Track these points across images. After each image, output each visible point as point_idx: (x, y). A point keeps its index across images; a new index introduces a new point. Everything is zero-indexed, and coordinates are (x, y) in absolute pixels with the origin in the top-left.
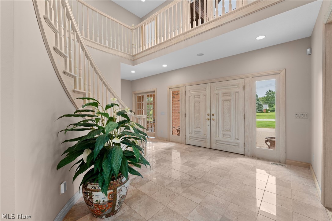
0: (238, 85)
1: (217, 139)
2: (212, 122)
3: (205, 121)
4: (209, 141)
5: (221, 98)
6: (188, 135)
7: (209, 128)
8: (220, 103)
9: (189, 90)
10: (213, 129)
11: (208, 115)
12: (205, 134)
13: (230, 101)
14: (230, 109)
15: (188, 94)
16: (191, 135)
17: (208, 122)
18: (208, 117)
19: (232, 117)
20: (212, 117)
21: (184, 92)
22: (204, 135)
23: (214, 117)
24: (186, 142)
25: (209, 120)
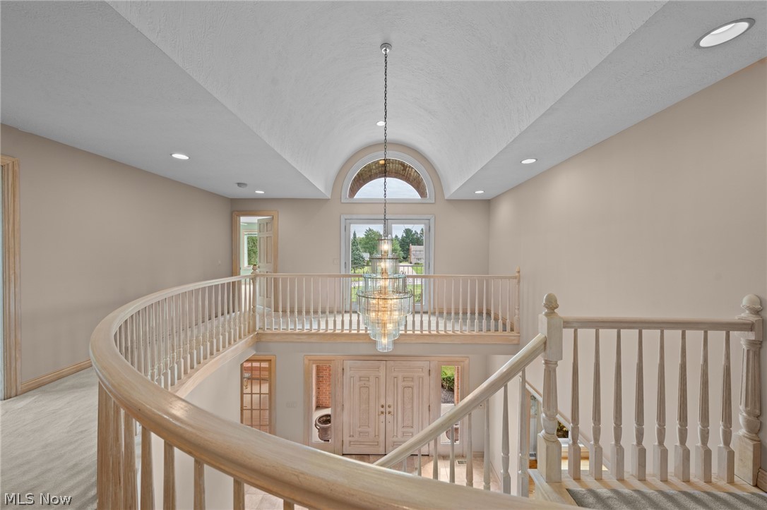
0: (422, 369)
1: (395, 439)
2: (388, 416)
3: (377, 417)
4: (382, 444)
5: (401, 384)
6: (347, 439)
7: (382, 426)
8: (400, 390)
9: (350, 368)
10: (389, 427)
11: (382, 407)
12: (377, 434)
13: (412, 388)
14: (412, 399)
15: (348, 373)
16: (351, 439)
17: (382, 417)
18: (383, 410)
19: (415, 409)
20: (388, 410)
21: (340, 370)
22: (375, 436)
23: (391, 409)
24: (344, 450)
25: (382, 413)
